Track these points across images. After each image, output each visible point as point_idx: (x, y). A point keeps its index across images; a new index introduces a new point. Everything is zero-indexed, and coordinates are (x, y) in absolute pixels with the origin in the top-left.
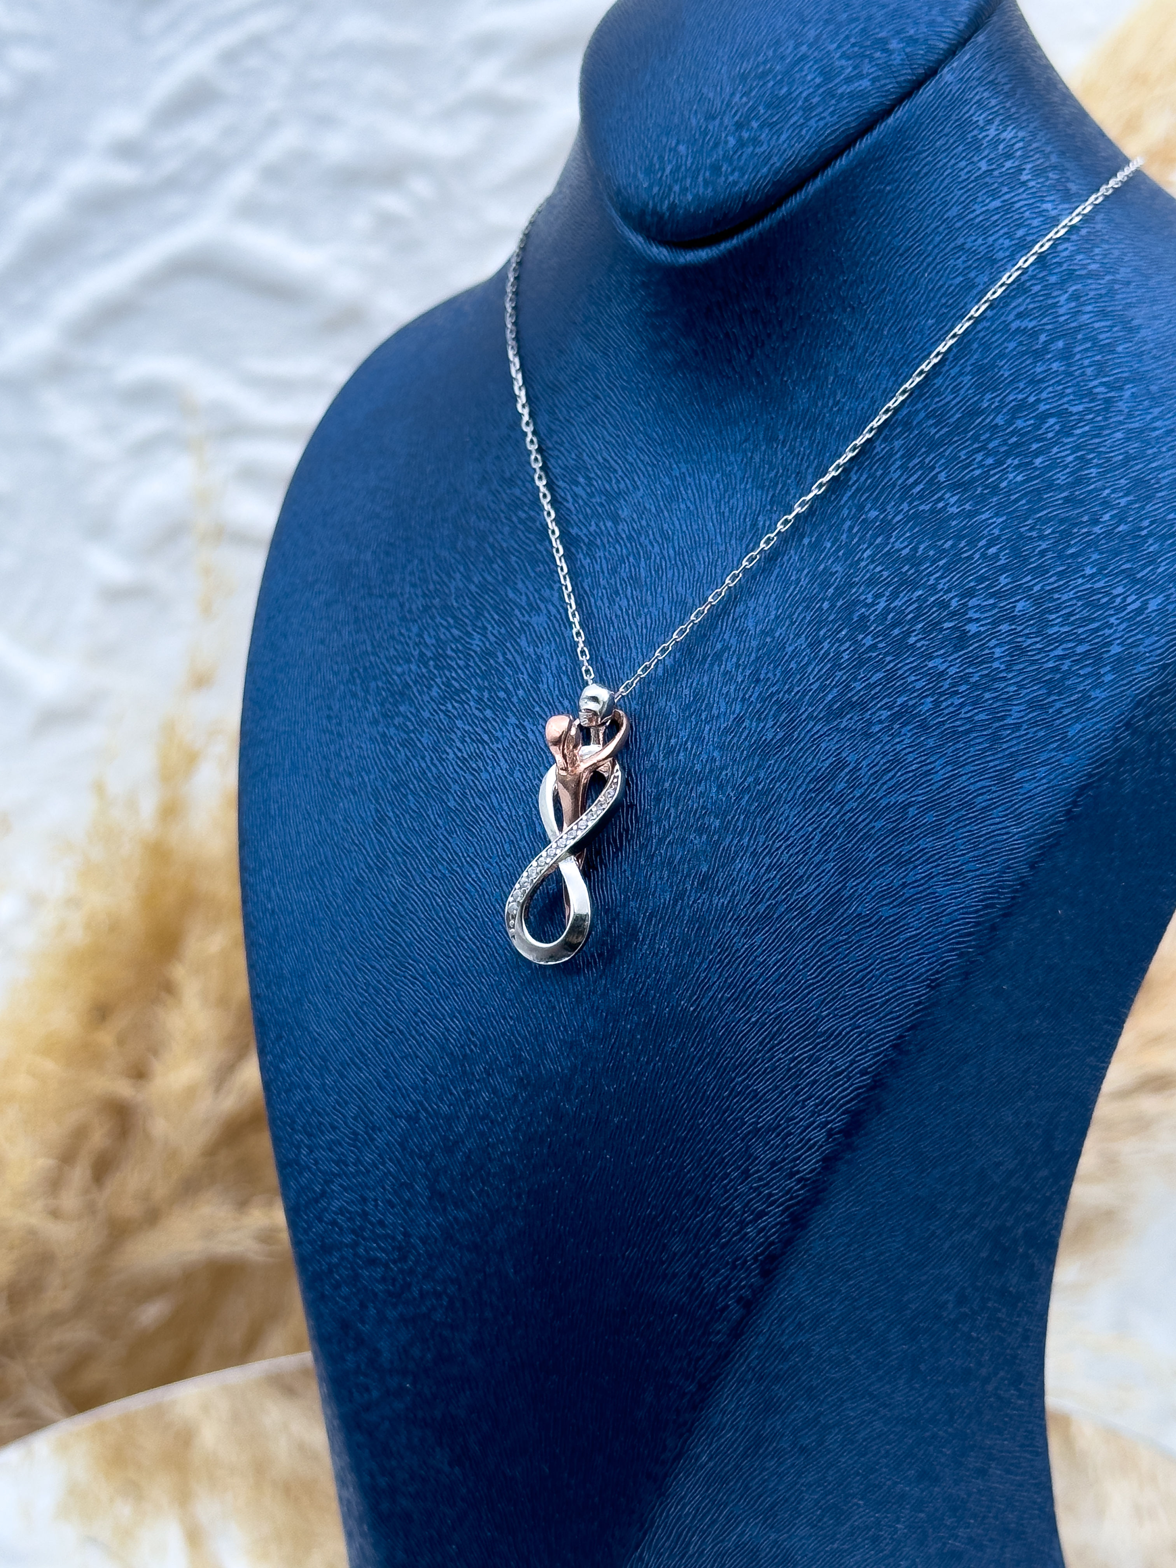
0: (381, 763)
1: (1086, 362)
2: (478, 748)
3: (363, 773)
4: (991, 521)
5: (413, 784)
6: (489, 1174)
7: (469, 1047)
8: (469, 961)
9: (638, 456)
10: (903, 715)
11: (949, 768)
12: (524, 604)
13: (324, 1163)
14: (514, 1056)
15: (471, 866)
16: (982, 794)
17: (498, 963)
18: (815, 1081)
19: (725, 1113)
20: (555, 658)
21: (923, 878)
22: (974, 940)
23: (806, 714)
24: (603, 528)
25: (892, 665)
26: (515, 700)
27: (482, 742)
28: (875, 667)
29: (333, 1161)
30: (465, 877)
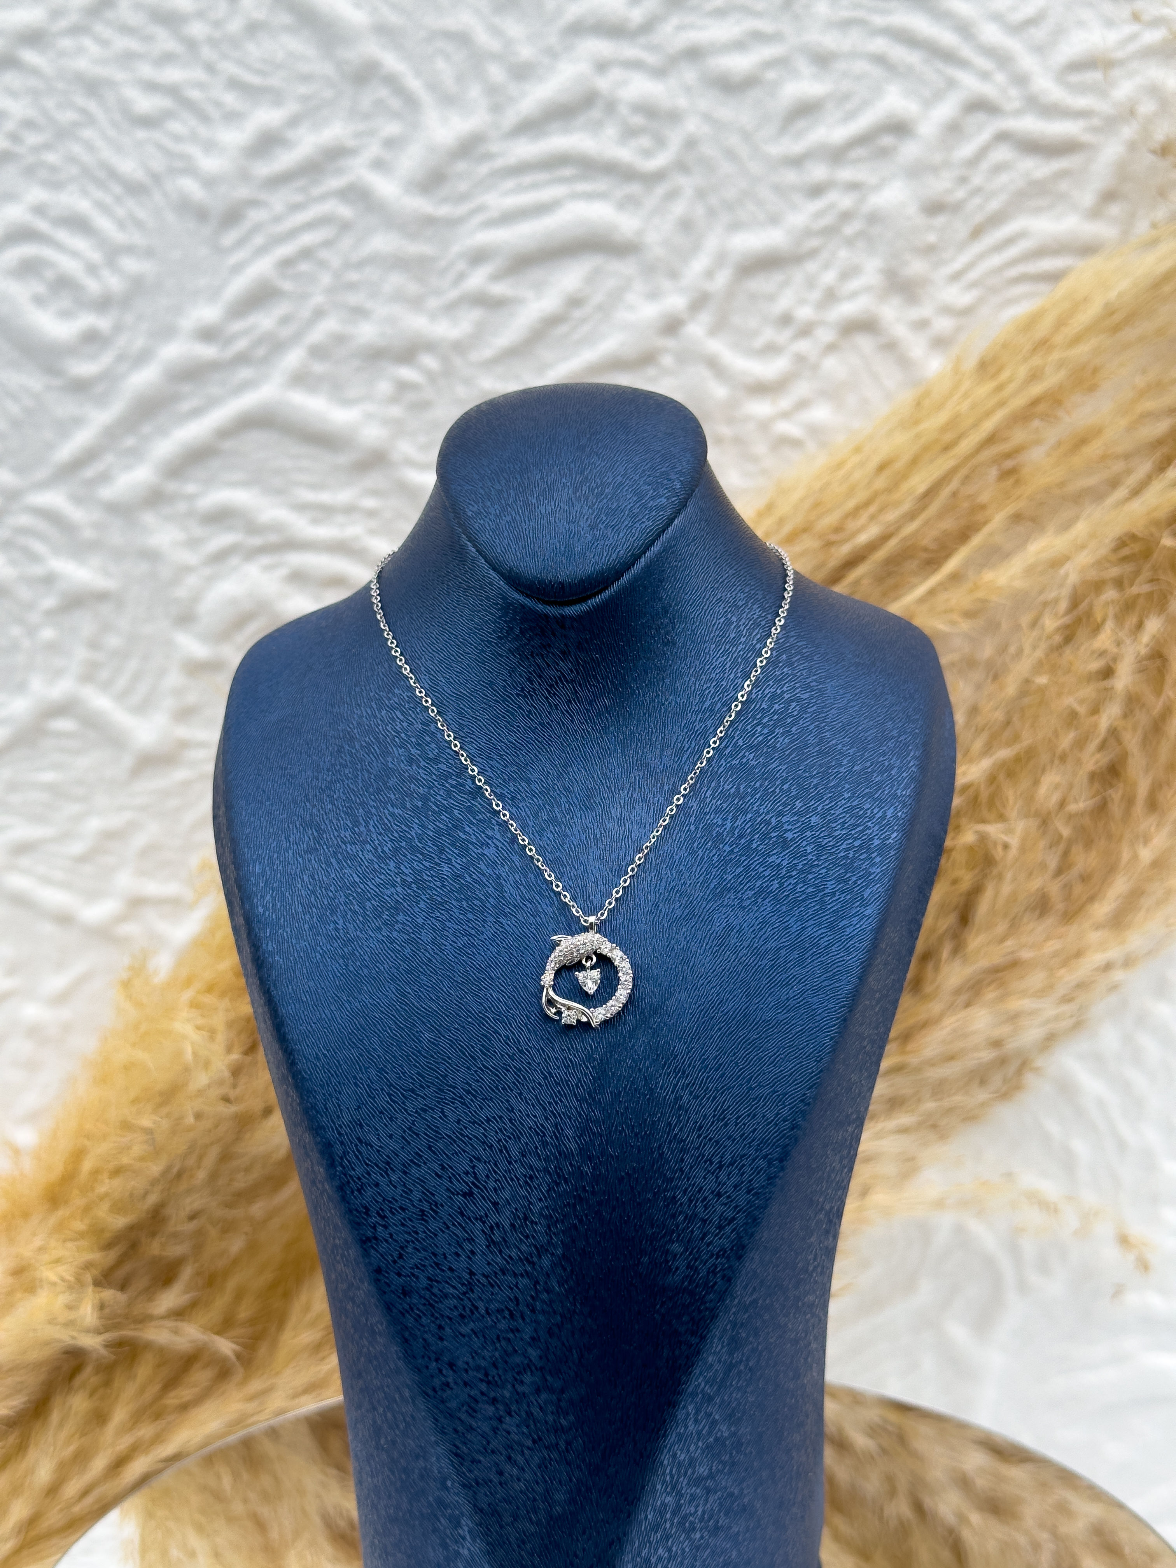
0: (392, 957)
1: (801, 667)
2: (469, 940)
3: (378, 964)
4: (779, 768)
5: (422, 968)
6: (532, 1222)
7: (505, 1140)
8: (495, 1083)
9: (537, 740)
10: (762, 892)
11: (799, 923)
12: (475, 841)
13: (397, 1235)
14: (540, 1141)
15: (483, 1019)
16: (823, 938)
17: (518, 1081)
18: (755, 1130)
19: (698, 1157)
20: (510, 875)
21: (799, 994)
22: (837, 1028)
23: (700, 897)
24: (521, 788)
25: (746, 862)
26: (488, 905)
27: (471, 935)
28: (736, 864)
29: (406, 1232)
30: (480, 1027)
